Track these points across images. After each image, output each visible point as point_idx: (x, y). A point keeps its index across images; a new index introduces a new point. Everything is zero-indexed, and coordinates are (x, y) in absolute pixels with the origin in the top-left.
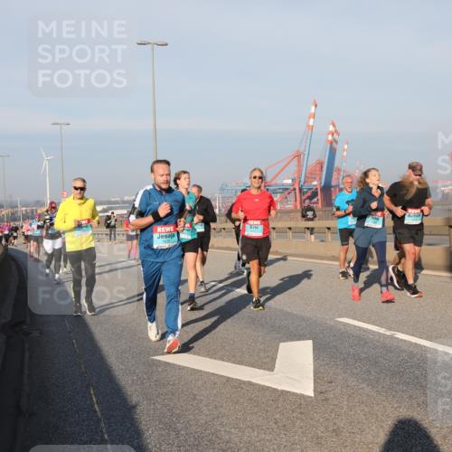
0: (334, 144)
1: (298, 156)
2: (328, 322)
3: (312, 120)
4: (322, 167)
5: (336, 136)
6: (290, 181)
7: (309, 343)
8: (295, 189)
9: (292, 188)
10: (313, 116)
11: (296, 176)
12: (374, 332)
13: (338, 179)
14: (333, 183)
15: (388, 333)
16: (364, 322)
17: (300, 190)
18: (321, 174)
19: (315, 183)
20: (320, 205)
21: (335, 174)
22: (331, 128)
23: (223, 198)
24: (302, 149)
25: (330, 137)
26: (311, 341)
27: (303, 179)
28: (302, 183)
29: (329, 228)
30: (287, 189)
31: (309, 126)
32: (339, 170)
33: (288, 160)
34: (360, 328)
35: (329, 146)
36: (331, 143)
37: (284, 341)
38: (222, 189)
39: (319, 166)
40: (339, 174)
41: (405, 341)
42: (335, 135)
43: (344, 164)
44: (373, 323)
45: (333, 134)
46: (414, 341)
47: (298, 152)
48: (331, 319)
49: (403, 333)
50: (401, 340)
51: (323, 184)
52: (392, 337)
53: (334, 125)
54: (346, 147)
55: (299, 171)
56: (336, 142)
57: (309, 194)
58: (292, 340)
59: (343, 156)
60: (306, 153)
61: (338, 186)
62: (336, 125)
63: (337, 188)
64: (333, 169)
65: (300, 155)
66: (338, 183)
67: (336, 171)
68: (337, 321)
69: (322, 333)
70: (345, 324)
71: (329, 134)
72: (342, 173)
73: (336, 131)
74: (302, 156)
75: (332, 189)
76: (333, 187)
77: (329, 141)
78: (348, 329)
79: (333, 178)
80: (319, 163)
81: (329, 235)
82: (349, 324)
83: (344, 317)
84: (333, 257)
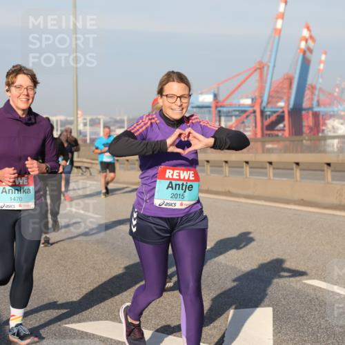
0: (308, 54)
1: (260, 68)
2: (294, 285)
3: (280, 22)
4: (291, 84)
5: (311, 43)
6: (248, 101)
8: (254, 112)
9: (251, 109)
10: (282, 16)
11: (257, 94)
13: (312, 99)
14: (305, 104)
17: (262, 112)
18: (289, 93)
19: (281, 104)
20: (287, 134)
21: (308, 92)
22: (305, 33)
24: (265, 60)
25: (303, 45)
26: (270, 309)
27: (265, 99)
28: (264, 104)
29: (297, 164)
30: (245, 111)
31: (275, 29)
32: (313, 88)
33: (246, 74)
35: (301, 56)
36: (304, 53)
39: (286, 85)
40: (313, 93)
43: (320, 80)
45: (306, 41)
47: (260, 63)
48: (297, 281)
51: (291, 106)
53: (308, 28)
54: (323, 57)
55: (262, 88)
56: (310, 50)
57: (273, 118)
58: (246, 306)
59: (319, 70)
60: (271, 65)
61: (311, 108)
62: (311, 28)
63: (310, 112)
64: (305, 87)
65: (263, 67)
66: (312, 104)
67: (309, 89)
68: (305, 284)
69: (284, 299)
70: (315, 288)
71: (301, 40)
72: (317, 92)
73: (311, 37)
74: (266, 68)
75: (304, 112)
76: (305, 110)
77: (301, 49)
78: (319, 294)
79: (305, 99)
80: (287, 79)
81: (298, 173)
82: (321, 288)
83: (314, 279)
84: (302, 200)
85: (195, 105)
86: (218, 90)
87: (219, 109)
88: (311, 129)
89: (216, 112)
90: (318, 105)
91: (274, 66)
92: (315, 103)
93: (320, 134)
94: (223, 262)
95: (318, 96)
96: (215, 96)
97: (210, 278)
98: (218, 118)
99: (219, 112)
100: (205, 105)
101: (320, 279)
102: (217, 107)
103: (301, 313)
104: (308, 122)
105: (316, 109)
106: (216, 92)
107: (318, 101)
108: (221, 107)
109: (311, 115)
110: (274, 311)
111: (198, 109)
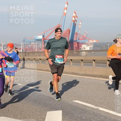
2: (69, 102)
3: (65, 11)
4: (69, 32)
7: (61, 112)
10: (66, 9)
12: (89, 107)
13: (77, 38)
14: (74, 39)
15: (96, 108)
16: (86, 102)
18: (69, 35)
21: (75, 35)
22: (74, 15)
23: (24, 45)
24: (61, 24)
25: (73, 19)
26: (61, 111)
29: (71, 60)
31: (64, 13)
32: (77, 34)
34: (83, 105)
35: (73, 22)
36: (74, 21)
37: (49, 111)
38: (24, 41)
39: (68, 33)
40: (77, 35)
41: (103, 111)
42: (76, 18)
43: (80, 31)
44: (89, 103)
46: (107, 111)
48: (71, 101)
49: (102, 108)
50: (101, 111)
51: (69, 40)
52: (97, 109)
53: (75, 13)
54: (80, 23)
56: (76, 21)
58: (53, 110)
59: (79, 27)
61: (76, 41)
62: (76, 13)
63: (76, 42)
64: (74, 33)
65: (60, 26)
66: (77, 39)
67: (76, 34)
68: (73, 102)
69: (66, 107)
70: (77, 103)
71: (73, 17)
72: (78, 35)
73: (76, 16)
74: (61, 26)
75: (74, 42)
76: (74, 41)
77: (73, 20)
78: (78, 105)
79: (74, 38)
80: (68, 30)
81: (71, 63)
82: (79, 103)
83: (76, 100)
84: (73, 73)
85: (36, 39)
86: (44, 34)
87: (44, 41)
88: (76, 48)
89: (44, 42)
90: (79, 40)
91: (64, 26)
92: (78, 39)
93: (79, 50)
94: (45, 95)
95: (79, 37)
96: (43, 36)
97: (40, 101)
98: (44, 44)
99: (45, 42)
100: (40, 39)
101: (78, 100)
102: (44, 40)
103: (72, 112)
104: (75, 45)
105: (78, 41)
106: (43, 35)
107: (79, 38)
108: (45, 40)
109: (76, 43)
110: (62, 112)
111: (37, 41)
